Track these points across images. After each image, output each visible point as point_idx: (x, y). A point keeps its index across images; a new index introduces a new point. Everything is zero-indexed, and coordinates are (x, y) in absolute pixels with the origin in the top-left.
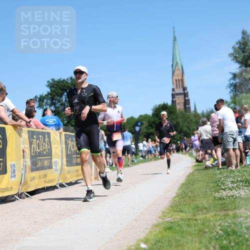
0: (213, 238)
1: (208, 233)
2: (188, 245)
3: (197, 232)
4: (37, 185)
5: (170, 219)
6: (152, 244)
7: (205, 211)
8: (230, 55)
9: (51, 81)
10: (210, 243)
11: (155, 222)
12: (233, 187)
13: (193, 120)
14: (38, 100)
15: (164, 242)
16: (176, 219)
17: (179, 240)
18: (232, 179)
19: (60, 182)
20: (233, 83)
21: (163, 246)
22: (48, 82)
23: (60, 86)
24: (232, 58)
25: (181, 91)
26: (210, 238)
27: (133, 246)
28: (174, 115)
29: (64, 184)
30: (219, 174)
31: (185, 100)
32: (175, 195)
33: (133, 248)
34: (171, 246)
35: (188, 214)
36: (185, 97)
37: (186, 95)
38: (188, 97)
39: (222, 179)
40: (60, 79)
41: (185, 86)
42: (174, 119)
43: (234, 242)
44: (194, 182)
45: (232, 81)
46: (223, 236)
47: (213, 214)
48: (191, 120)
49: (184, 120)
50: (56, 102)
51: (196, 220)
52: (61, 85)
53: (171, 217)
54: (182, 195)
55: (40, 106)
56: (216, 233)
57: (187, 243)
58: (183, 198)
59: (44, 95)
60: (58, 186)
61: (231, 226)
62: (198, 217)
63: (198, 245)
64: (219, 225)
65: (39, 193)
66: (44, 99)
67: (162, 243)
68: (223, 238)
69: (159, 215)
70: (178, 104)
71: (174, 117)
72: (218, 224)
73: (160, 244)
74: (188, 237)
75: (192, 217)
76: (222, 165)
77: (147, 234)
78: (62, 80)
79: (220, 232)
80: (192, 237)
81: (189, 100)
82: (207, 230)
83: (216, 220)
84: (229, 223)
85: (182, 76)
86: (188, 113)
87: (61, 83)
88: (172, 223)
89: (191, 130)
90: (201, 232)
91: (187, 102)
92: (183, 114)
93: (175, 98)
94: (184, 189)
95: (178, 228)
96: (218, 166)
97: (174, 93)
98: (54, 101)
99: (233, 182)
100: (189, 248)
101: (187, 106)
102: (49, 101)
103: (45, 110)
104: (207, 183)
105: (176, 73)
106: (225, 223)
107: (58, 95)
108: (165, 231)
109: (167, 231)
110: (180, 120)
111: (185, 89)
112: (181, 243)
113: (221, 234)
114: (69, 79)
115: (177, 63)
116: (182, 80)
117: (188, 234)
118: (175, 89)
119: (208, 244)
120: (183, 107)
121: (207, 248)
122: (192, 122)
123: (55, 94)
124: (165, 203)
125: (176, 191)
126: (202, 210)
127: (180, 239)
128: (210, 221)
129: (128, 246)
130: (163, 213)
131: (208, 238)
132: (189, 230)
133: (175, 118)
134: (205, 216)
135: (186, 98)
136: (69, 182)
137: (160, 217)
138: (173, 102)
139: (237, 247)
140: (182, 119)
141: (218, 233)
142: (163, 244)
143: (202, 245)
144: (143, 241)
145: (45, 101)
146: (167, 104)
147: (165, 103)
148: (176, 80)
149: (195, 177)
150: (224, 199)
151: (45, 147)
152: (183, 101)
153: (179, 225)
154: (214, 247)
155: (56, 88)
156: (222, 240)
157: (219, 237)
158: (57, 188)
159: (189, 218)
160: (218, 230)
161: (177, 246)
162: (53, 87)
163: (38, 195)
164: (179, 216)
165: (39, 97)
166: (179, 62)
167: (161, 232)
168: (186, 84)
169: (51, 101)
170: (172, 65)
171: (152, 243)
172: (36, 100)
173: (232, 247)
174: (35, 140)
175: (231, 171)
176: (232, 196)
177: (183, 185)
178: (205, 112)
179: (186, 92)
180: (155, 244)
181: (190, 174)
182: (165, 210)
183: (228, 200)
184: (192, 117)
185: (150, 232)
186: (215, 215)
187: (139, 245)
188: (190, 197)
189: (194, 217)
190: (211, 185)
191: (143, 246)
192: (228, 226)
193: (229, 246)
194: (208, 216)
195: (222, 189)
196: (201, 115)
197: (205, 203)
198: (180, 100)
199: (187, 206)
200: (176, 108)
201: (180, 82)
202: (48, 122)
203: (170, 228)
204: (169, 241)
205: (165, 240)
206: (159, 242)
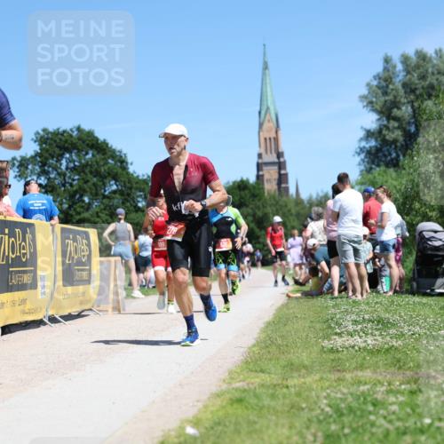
0: (315, 419)
1: (306, 410)
2: (270, 432)
3: (286, 409)
4: (7, 319)
5: (241, 384)
6: (206, 428)
7: (303, 371)
8: (363, 98)
9: (42, 133)
10: (308, 428)
11: (214, 389)
12: (355, 331)
13: (293, 211)
14: (17, 164)
15: (227, 424)
16: (252, 384)
17: (255, 423)
18: (354, 317)
19: (50, 313)
20: (364, 147)
21: (225, 432)
22: (38, 133)
23: (58, 141)
24: (365, 104)
25: (273, 158)
26: (309, 420)
27: (173, 430)
28: (259, 200)
29: (57, 317)
30: (333, 307)
31: (280, 175)
32: (253, 342)
33: (173, 433)
34: (239, 433)
35: (273, 376)
36: (280, 169)
37: (281, 165)
38: (285, 168)
39: (338, 316)
40: (58, 129)
41: (280, 150)
42: (258, 208)
43: (350, 427)
44: (288, 319)
45: (363, 144)
46: (331, 416)
47: (317, 377)
48: (289, 211)
49: (277, 210)
50: (50, 169)
51: (287, 387)
52: (61, 140)
53: (244, 381)
54: (265, 342)
55: (20, 176)
56: (319, 411)
57: (268, 427)
58: (267, 347)
59: (28, 156)
60: (46, 320)
61: (346, 399)
62: (290, 382)
63: (286, 431)
64: (325, 398)
65: (11, 332)
66: (28, 165)
67: (225, 425)
68: (331, 420)
69: (223, 377)
70: (267, 180)
71: (259, 204)
72: (325, 394)
73: (220, 428)
74: (269, 417)
75: (280, 382)
76: (340, 292)
77: (199, 411)
78: (60, 130)
79: (328, 409)
80: (277, 417)
81: (286, 175)
82: (304, 405)
83: (322, 387)
84: (344, 394)
85: (277, 132)
86: (284, 199)
87: (60, 136)
88: (245, 391)
89: (289, 227)
90: (294, 408)
91: (282, 179)
92: (275, 200)
93: (262, 170)
94: (269, 332)
95: (253, 401)
96: (332, 293)
97: (260, 161)
98: (46, 168)
99: (355, 322)
100: (269, 437)
101: (283, 185)
102: (37, 167)
103: (27, 184)
104: (312, 322)
105: (266, 125)
106: (336, 393)
107: (53, 157)
108: (232, 405)
109: (235, 406)
110: (269, 210)
111: (280, 155)
112: (257, 427)
113: (327, 412)
114: (74, 130)
115: (268, 108)
116: (276, 139)
117: (272, 411)
118: (264, 155)
119: (304, 431)
120: (275, 187)
121: (302, 436)
122: (291, 215)
123: (47, 155)
124: (236, 356)
125: (256, 336)
126: (298, 370)
127: (256, 419)
128: (310, 389)
129: (163, 431)
130: (230, 373)
131: (305, 419)
132: (273, 403)
133: (261, 206)
134: (303, 380)
135: (283, 172)
136: (67, 314)
137: (224, 381)
138: (259, 177)
139: (354, 436)
140: (274, 209)
141: (323, 410)
142: (226, 429)
143: (294, 431)
144: (191, 422)
145: (30, 167)
146: (248, 180)
147: (245, 178)
148: (265, 139)
149: (291, 311)
150: (338, 351)
151: (24, 249)
152: (276, 176)
153: (256, 396)
154: (315, 436)
155: (50, 144)
156: (329, 423)
157: (325, 419)
158: (45, 324)
159: (275, 382)
160: (323, 406)
161: (250, 433)
162: (45, 143)
163: (9, 335)
164: (257, 379)
165: (19, 159)
166: (272, 108)
167: (223, 407)
168: (283, 147)
169: (40, 167)
170: (260, 113)
171: (207, 425)
172: (14, 164)
173: (345, 435)
174: (7, 237)
175: (354, 302)
176: (353, 347)
177: (269, 324)
178: (314, 196)
179: (282, 160)
180: (212, 428)
181: (283, 305)
182: (234, 369)
183: (345, 352)
184: (291, 205)
185: (206, 407)
186: (322, 378)
187: (183, 428)
188: (279, 347)
189: (284, 382)
190: (318, 326)
191: (190, 430)
192: (341, 399)
193: (341, 434)
194: (308, 380)
195: (336, 334)
196: (306, 202)
197: (304, 357)
198: (271, 174)
199: (273, 362)
200: (263, 189)
201: (273, 143)
202: (32, 205)
203: (240, 401)
204: (237, 423)
205: (230, 422)
206: (219, 424)
